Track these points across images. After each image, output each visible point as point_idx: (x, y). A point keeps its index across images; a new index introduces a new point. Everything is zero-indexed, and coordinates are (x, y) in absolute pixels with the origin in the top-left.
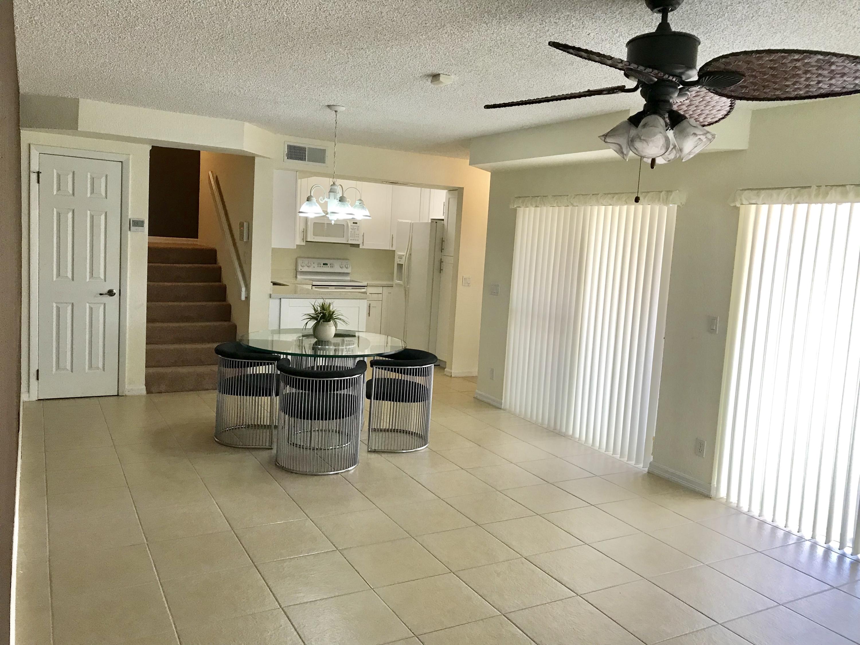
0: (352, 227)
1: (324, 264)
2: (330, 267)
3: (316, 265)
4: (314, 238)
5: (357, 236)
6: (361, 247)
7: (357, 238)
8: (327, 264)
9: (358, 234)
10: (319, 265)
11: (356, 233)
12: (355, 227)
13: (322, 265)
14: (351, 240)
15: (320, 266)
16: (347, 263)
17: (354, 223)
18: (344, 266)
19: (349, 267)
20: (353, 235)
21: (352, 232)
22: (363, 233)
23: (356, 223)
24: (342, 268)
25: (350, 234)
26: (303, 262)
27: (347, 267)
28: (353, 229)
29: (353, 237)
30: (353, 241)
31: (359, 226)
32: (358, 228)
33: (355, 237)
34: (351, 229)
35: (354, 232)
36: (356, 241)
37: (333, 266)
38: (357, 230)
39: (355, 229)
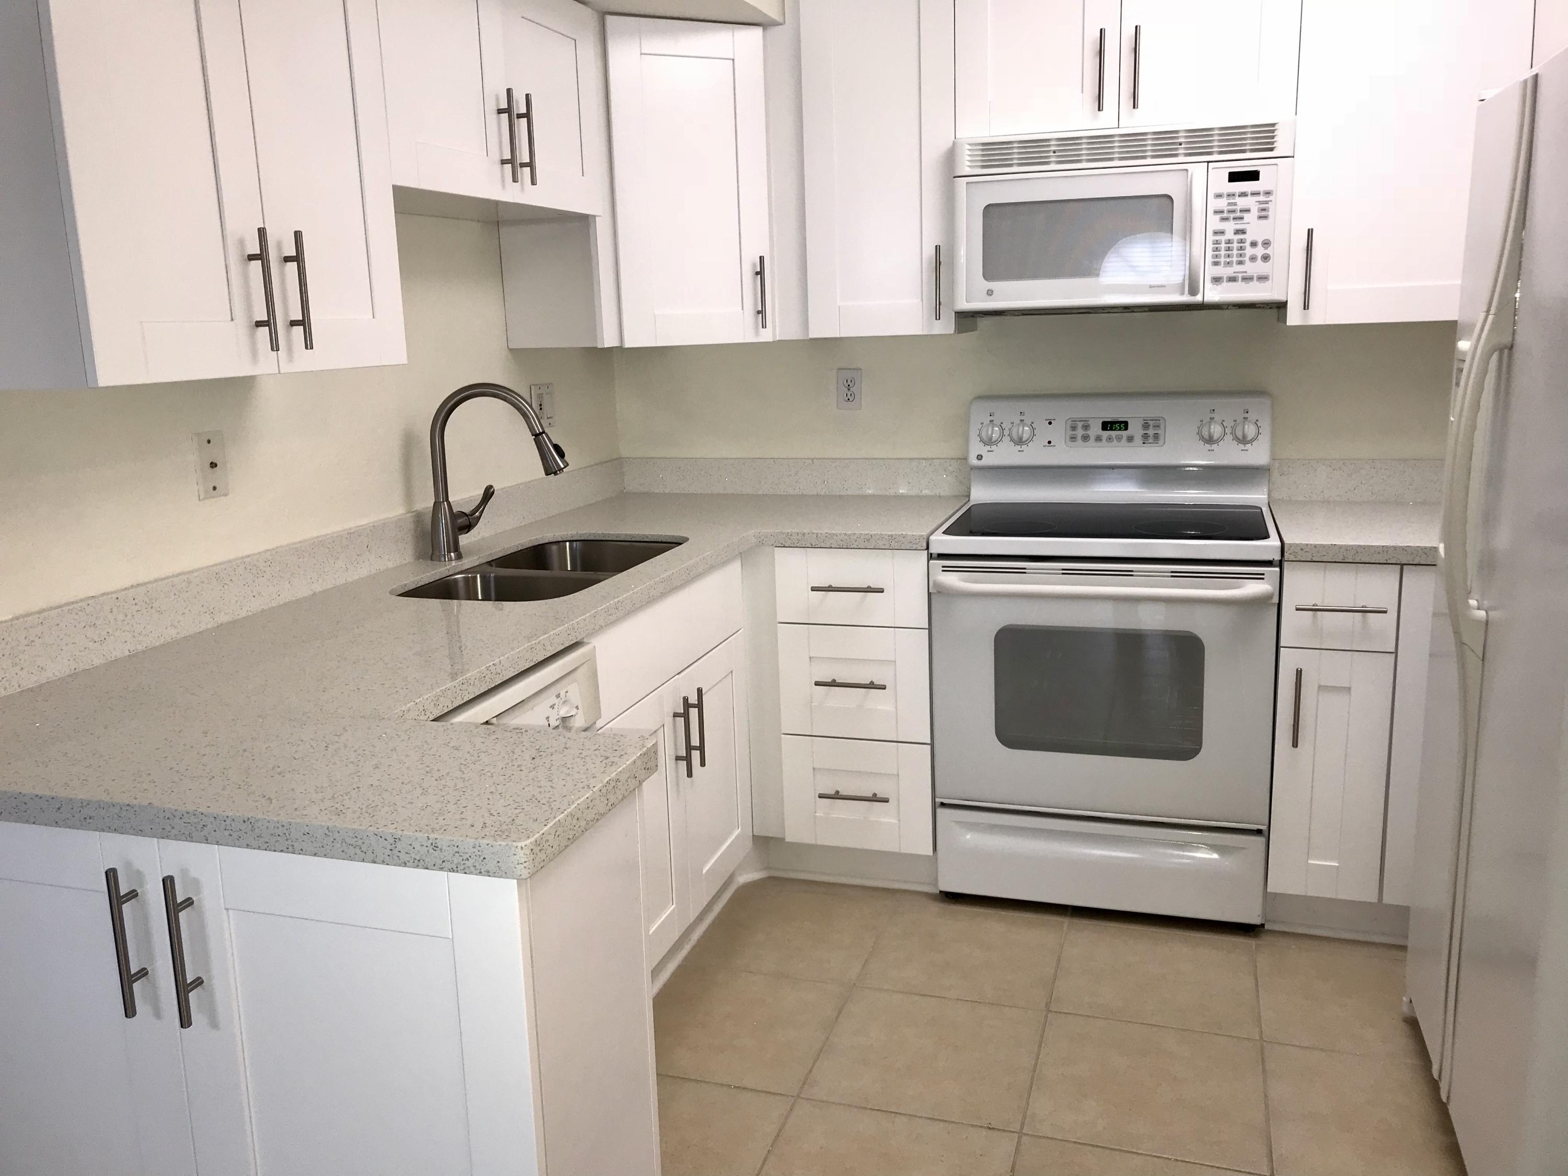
0: (1223, 204)
1: (1106, 426)
2: (1138, 439)
3: (1058, 433)
4: (990, 293)
5: (1259, 251)
6: (1294, 317)
7: (1257, 268)
8: (1124, 425)
9: (1266, 244)
10: (1080, 432)
11: (1249, 238)
12: (1242, 202)
13: (1096, 429)
14: (1217, 280)
15: (1086, 438)
16: (1246, 415)
17: (1234, 177)
18: (1225, 434)
19: (1259, 433)
20: (1229, 249)
21: (1222, 233)
22: (1309, 230)
23: (1253, 176)
24: (1210, 440)
25: (1210, 246)
26: (991, 418)
27: (1240, 437)
28: (1232, 215)
29: (1240, 263)
30: (1240, 284)
31: (1268, 193)
32: (1267, 202)
33: (1247, 259)
34: (1218, 217)
35: (1237, 232)
36: (1255, 283)
37: (1156, 437)
38: (1260, 217)
39: (1245, 215)
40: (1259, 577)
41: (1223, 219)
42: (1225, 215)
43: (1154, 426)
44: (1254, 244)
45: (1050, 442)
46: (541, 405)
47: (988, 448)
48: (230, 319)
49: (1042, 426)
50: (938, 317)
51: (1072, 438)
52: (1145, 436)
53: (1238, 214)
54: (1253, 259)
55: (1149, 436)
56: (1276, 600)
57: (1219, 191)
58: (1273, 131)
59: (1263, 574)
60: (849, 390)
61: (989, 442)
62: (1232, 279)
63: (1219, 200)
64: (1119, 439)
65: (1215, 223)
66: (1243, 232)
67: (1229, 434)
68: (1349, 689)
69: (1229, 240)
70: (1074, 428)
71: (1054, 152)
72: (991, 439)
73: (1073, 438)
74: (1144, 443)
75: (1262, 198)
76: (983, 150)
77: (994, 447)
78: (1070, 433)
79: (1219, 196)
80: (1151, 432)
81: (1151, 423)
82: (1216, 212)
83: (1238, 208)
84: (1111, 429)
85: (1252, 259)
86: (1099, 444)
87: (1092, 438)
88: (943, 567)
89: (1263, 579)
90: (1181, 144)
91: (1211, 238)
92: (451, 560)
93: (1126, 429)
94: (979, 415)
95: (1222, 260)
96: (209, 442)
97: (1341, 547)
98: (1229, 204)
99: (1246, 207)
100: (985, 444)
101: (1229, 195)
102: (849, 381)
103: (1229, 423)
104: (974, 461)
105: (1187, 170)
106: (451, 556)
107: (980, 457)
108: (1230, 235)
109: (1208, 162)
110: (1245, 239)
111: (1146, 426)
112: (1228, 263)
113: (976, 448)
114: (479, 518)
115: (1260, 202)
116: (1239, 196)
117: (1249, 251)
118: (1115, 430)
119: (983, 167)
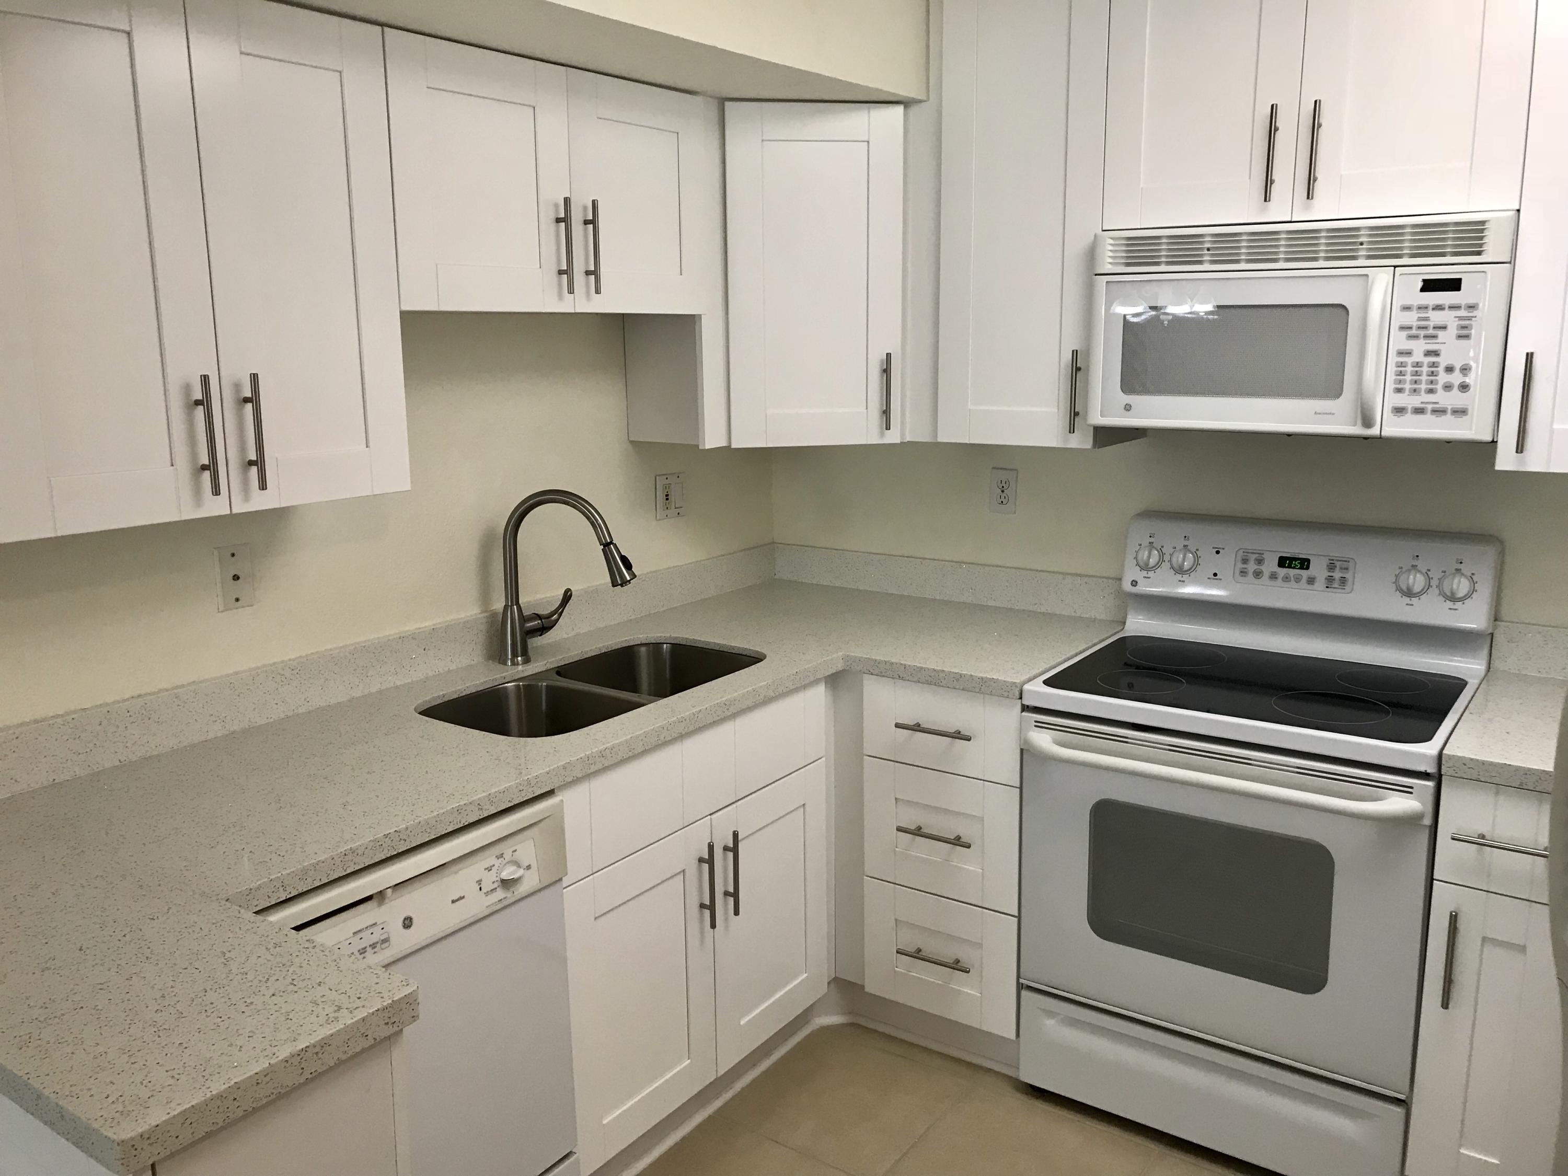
0: (1411, 318)
1: (1284, 562)
2: (1320, 584)
3: (1227, 563)
4: (1128, 408)
5: (1456, 378)
6: (1506, 460)
7: (1453, 399)
8: (1304, 564)
9: (1466, 369)
10: (1252, 567)
11: (1443, 361)
12: (1437, 318)
13: (1271, 565)
14: (1399, 411)
15: (1258, 574)
16: (1460, 566)
17: (1430, 286)
18: (1430, 586)
19: (1474, 590)
20: (1416, 374)
21: (1409, 353)
22: (1527, 354)
23: (1454, 285)
24: (1409, 593)
25: (1392, 369)
26: (1152, 540)
27: (1449, 594)
28: (1422, 333)
29: (1431, 391)
30: (1428, 417)
31: (1472, 307)
32: (1469, 318)
33: (1439, 387)
34: (1404, 334)
35: (1428, 353)
36: (1449, 417)
37: (1343, 581)
38: (1460, 337)
39: (1440, 333)
40: (1407, 790)
41: (1411, 337)
42: (1414, 332)
43: (1341, 568)
44: (1450, 369)
45: (1215, 575)
46: (667, 495)
47: (1144, 573)
48: (169, 464)
49: (1207, 554)
50: (1072, 430)
51: (1241, 572)
52: (1330, 579)
53: (1431, 332)
54: (1448, 387)
55: (1334, 580)
56: (1428, 821)
57: (1408, 303)
58: (1482, 231)
59: (1411, 788)
60: (1003, 491)
61: (1145, 567)
62: (1419, 411)
63: (1407, 313)
64: (1298, 579)
65: (1399, 341)
66: (1436, 353)
67: (1434, 587)
68: (1522, 949)
69: (1417, 363)
70: (1245, 561)
71: (1208, 249)
72: (1147, 564)
73: (1243, 573)
74: (1327, 587)
75: (1463, 313)
76: (1128, 245)
77: (1151, 574)
78: (1240, 565)
79: (1407, 308)
80: (1337, 575)
81: (1338, 564)
82: (1402, 328)
83: (1432, 324)
84: (1289, 567)
85: (1446, 387)
86: (1272, 583)
87: (1266, 574)
88: (1036, 722)
89: (1411, 793)
90: (1362, 244)
91: (1393, 359)
92: (518, 664)
93: (1308, 568)
94: (1139, 534)
95: (1407, 386)
96: (233, 555)
97: (1518, 769)
98: (1420, 319)
99: (1441, 323)
100: (1142, 569)
101: (1419, 308)
102: (1004, 482)
103: (1435, 575)
104: (1127, 586)
105: (1367, 276)
106: (517, 660)
107: (1134, 583)
108: (1418, 356)
109: (1395, 267)
110: (1438, 363)
111: (1331, 567)
112: (1415, 390)
113: (1131, 573)
114: (557, 620)
115: (1461, 318)
116: (1433, 309)
117: (1443, 378)
118: (1294, 568)
119: (1128, 265)
